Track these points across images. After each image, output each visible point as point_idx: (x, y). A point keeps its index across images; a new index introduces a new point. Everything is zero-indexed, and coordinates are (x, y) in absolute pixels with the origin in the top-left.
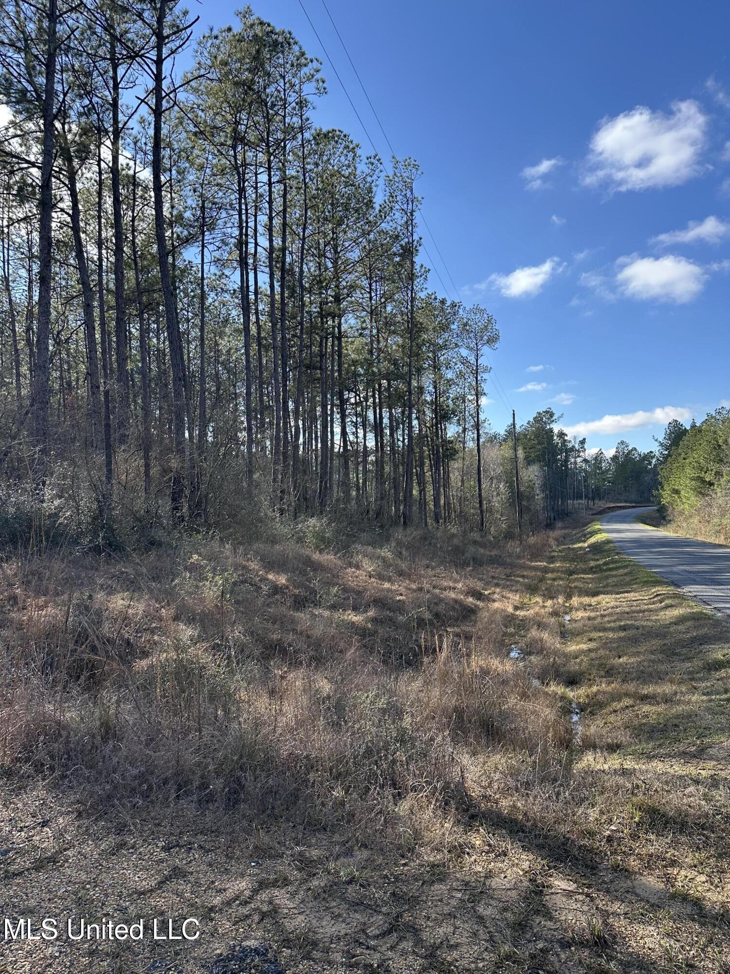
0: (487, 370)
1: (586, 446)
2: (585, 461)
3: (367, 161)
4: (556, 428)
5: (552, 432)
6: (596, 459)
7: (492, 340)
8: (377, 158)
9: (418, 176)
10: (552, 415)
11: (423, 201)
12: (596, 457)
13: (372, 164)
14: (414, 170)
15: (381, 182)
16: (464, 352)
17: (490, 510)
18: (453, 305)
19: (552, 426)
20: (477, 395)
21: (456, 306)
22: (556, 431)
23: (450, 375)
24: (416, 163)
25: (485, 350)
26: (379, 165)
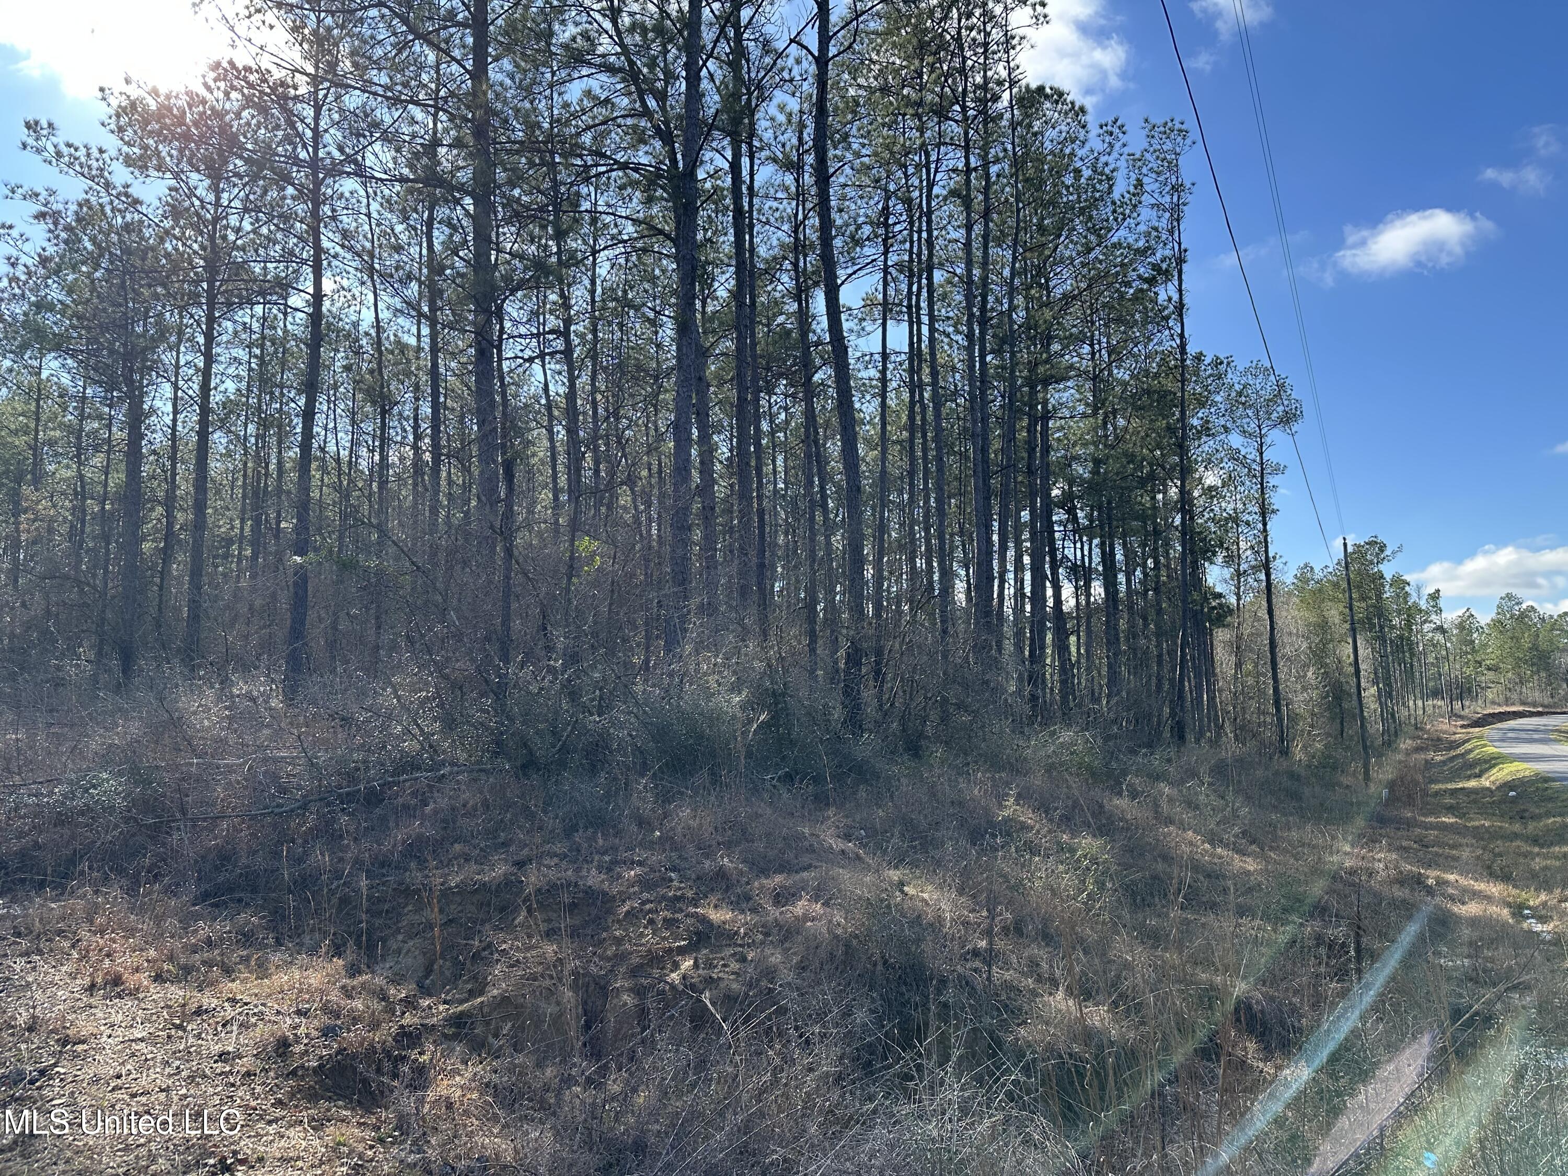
0: (1278, 470)
1: (1442, 603)
2: (1441, 629)
3: (1101, 131)
4: (1388, 570)
5: (1382, 577)
6: (1461, 626)
7: (1288, 419)
8: (1119, 123)
9: (1187, 148)
10: (1382, 548)
11: (1194, 189)
12: (1461, 623)
13: (1111, 134)
14: (1179, 139)
15: (1122, 164)
16: (1235, 440)
17: (1294, 718)
18: (1217, 362)
19: (1381, 567)
20: (1263, 514)
21: (1222, 363)
22: (1388, 576)
23: (1211, 479)
24: (1183, 127)
25: (1275, 436)
26: (1121, 135)
